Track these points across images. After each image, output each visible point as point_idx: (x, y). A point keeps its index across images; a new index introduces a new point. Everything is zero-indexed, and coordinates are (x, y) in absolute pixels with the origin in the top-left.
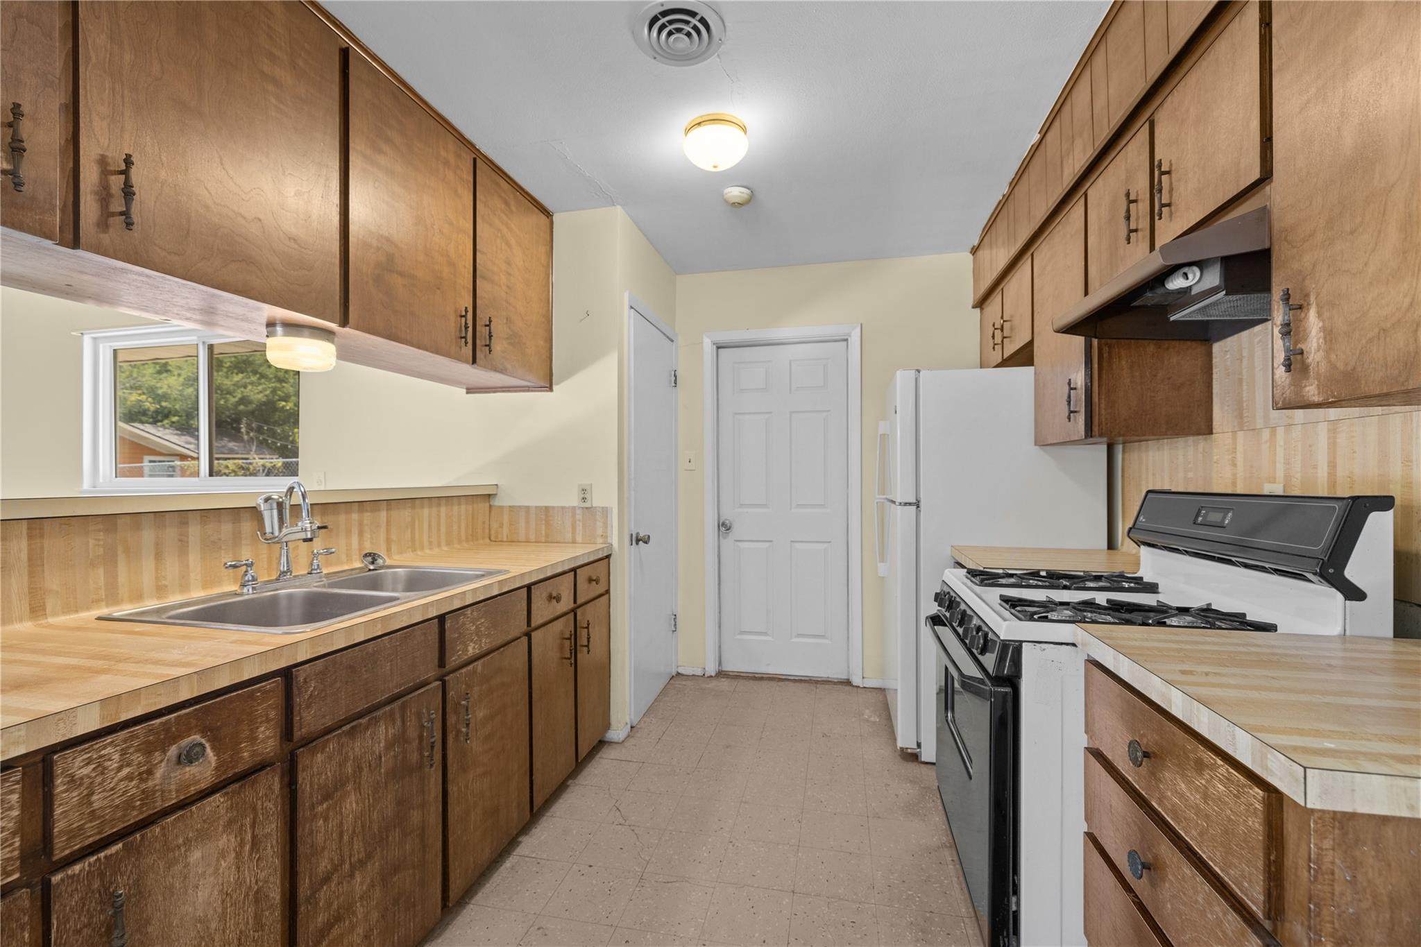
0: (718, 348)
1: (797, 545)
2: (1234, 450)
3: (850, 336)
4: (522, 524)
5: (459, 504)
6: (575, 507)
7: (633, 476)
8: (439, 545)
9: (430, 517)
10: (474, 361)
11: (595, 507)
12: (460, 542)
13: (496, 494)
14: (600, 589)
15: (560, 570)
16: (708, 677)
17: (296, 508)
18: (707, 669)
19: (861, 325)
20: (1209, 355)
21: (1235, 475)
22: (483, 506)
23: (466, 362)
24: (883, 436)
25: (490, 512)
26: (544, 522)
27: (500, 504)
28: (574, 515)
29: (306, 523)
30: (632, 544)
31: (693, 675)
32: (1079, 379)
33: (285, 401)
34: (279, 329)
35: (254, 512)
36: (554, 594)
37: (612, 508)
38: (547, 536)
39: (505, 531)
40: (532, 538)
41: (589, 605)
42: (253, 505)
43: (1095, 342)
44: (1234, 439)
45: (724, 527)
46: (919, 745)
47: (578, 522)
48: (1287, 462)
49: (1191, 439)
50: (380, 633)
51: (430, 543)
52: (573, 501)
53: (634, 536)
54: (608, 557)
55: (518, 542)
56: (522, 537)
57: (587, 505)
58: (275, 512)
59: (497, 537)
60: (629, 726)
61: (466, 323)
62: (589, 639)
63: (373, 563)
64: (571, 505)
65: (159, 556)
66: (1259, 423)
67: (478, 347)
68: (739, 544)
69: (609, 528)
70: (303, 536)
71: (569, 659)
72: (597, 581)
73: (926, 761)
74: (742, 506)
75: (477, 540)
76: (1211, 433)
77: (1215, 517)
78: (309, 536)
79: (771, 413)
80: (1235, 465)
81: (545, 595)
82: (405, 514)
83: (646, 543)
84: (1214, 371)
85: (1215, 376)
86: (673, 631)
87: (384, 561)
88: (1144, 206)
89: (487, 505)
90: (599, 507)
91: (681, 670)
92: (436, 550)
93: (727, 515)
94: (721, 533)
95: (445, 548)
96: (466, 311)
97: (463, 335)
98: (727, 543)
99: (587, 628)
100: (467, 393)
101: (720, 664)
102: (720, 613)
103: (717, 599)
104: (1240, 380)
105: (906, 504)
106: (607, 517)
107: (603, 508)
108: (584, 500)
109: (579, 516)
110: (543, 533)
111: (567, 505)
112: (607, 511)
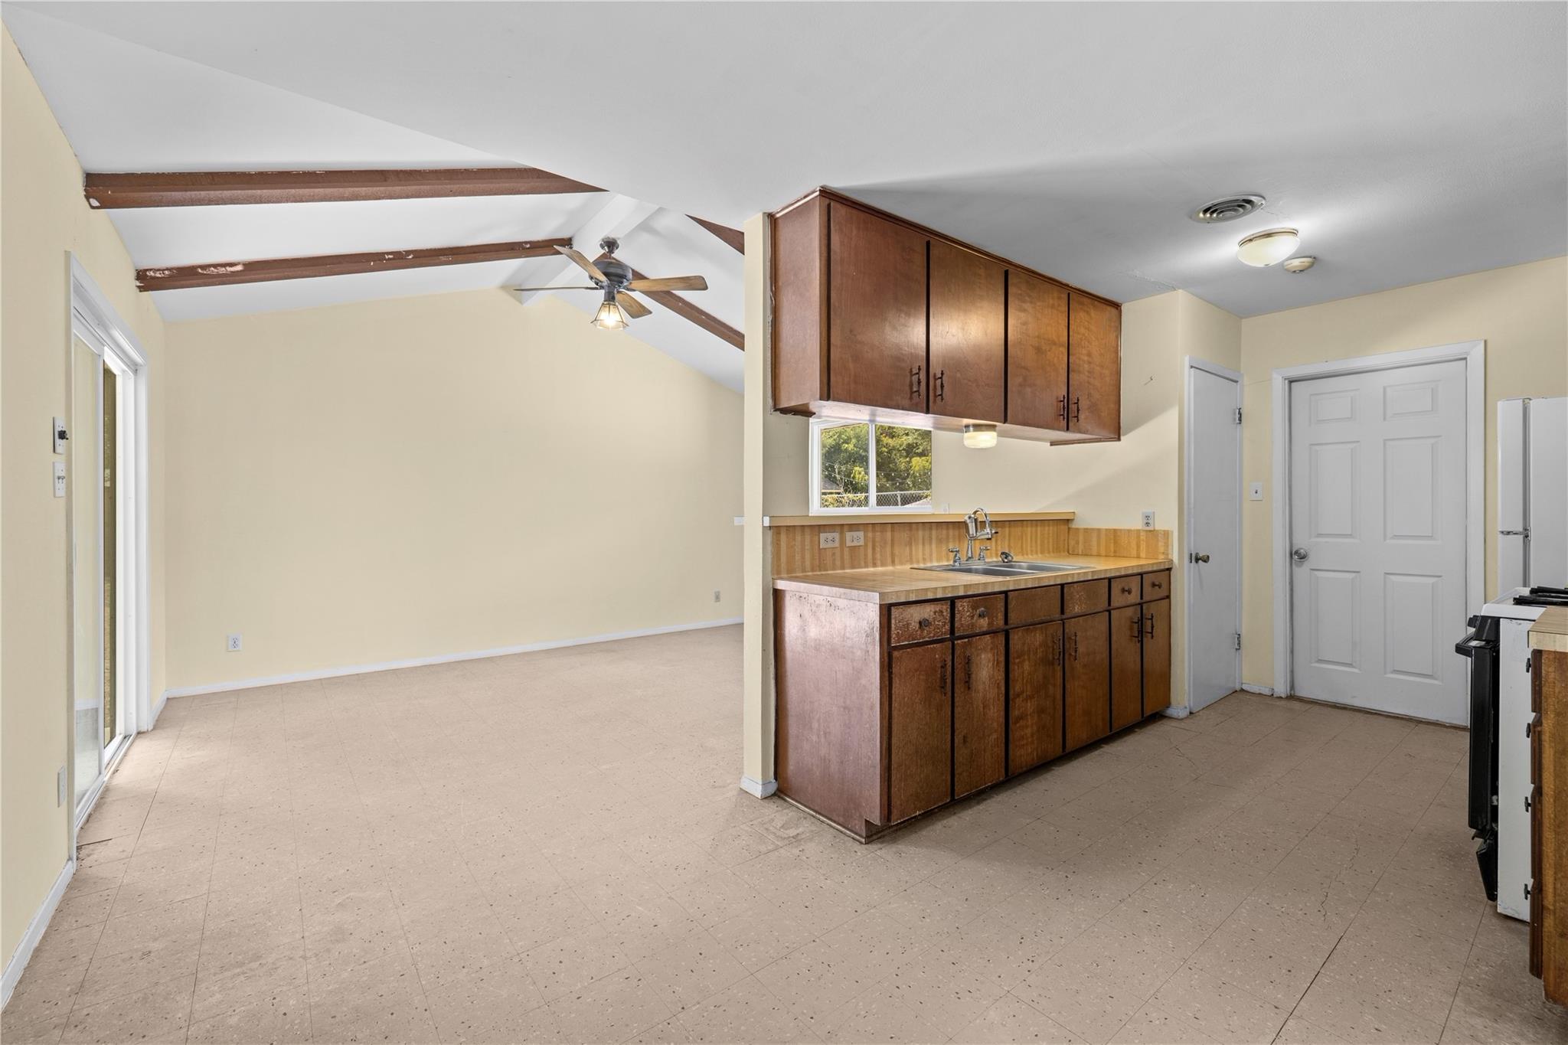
0: (1291, 382)
1: (1393, 578)
3: (1470, 354)
4: (1094, 542)
5: (1049, 526)
6: (1139, 530)
7: (1192, 506)
8: (1037, 553)
9: (1031, 532)
10: (1068, 429)
11: (1158, 531)
12: (1049, 552)
13: (1073, 520)
14: (1163, 593)
15: (1130, 572)
16: (1277, 698)
17: (982, 523)
18: (1276, 690)
19: (1485, 341)
22: (1064, 528)
23: (1064, 431)
25: (1068, 532)
26: (1112, 541)
27: (1077, 527)
28: (1138, 536)
29: (988, 530)
30: (1191, 562)
31: (1260, 694)
33: (848, 443)
34: (971, 429)
35: (965, 523)
36: (1126, 589)
37: (1172, 532)
38: (1115, 552)
39: (1081, 547)
40: (1103, 552)
41: (1152, 603)
42: (963, 520)
45: (1297, 556)
47: (1142, 542)
50: (1036, 586)
51: (1032, 551)
52: (1138, 524)
53: (1194, 556)
54: (1169, 569)
55: (1091, 555)
56: (1094, 552)
57: (1151, 528)
58: (974, 524)
59: (1073, 551)
60: (1188, 710)
61: (1064, 406)
62: (1152, 627)
63: (1006, 558)
64: (1136, 528)
65: (923, 544)
67: (1070, 418)
68: (1316, 573)
69: (1170, 547)
70: (987, 537)
71: (1138, 637)
72: (1160, 586)
74: (1319, 535)
75: (1060, 552)
78: (990, 537)
79: (1358, 442)
81: (1120, 587)
82: (1017, 531)
83: (1205, 561)
86: (1237, 649)
87: (1012, 558)
89: (1067, 527)
90: (1161, 530)
91: (1245, 687)
92: (1035, 556)
93: (1301, 543)
94: (1294, 561)
95: (1040, 555)
96: (1064, 398)
97: (1062, 413)
98: (1302, 572)
99: (1152, 619)
100: (1051, 445)
101: (1292, 687)
102: (1292, 639)
103: (1288, 624)
105: (1510, 533)
106: (1168, 538)
107: (1164, 531)
108: (1147, 524)
109: (1143, 537)
110: (1112, 550)
111: (1133, 529)
112: (1168, 533)
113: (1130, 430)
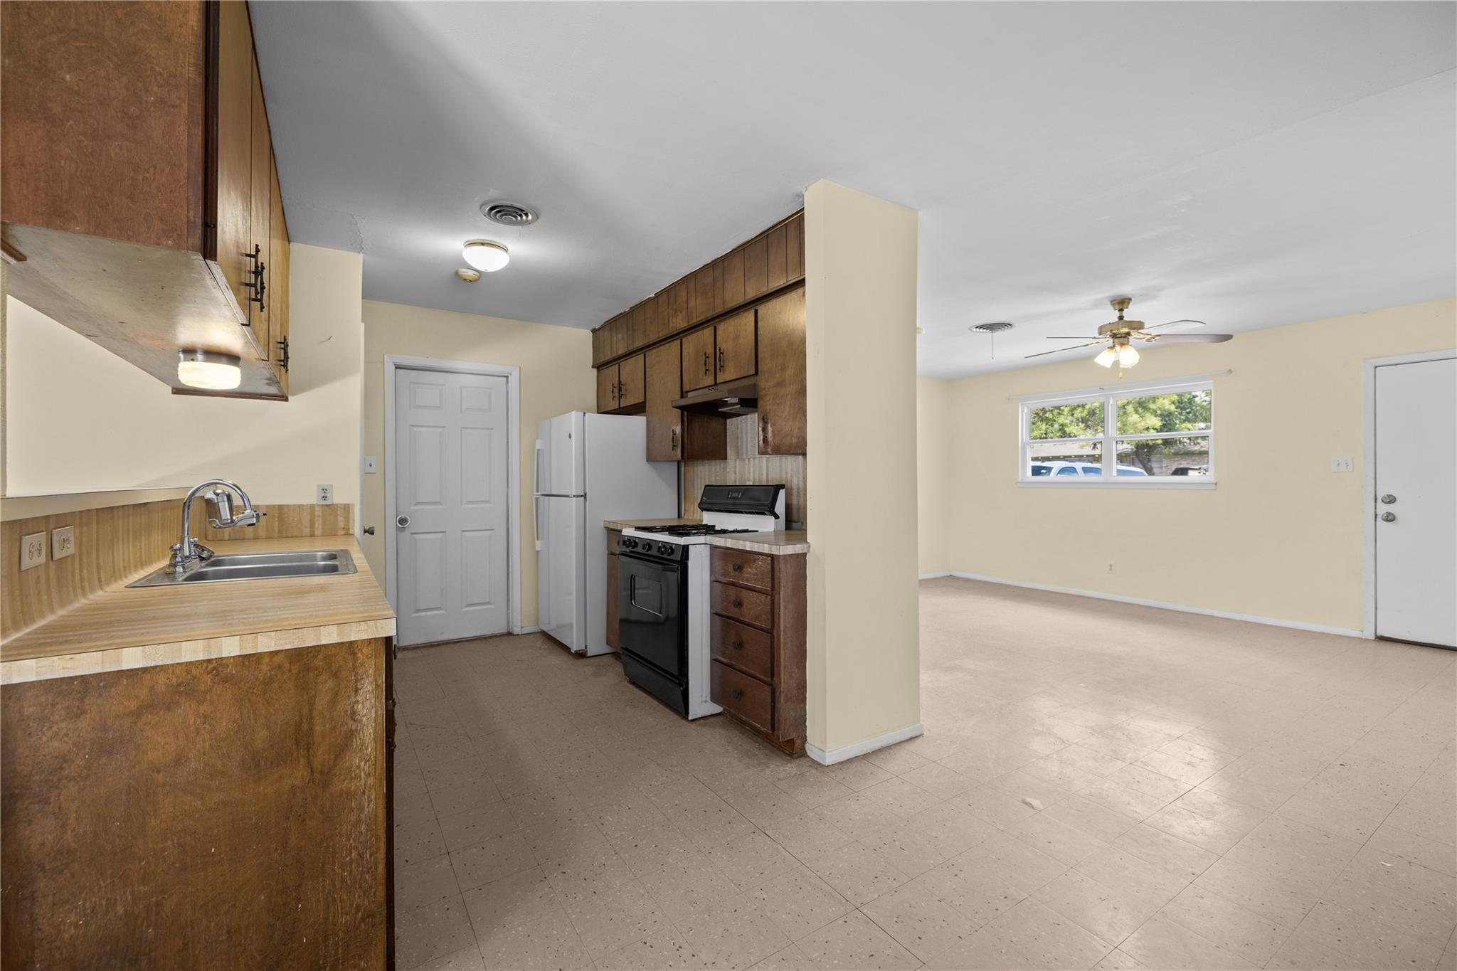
0: (396, 368)
1: (468, 534)
2: (735, 467)
3: (511, 374)
6: (314, 505)
11: (336, 505)
19: (521, 368)
20: (726, 424)
21: (736, 478)
24: (538, 450)
28: (312, 512)
32: (678, 430)
34: (200, 356)
37: (353, 505)
38: (280, 532)
40: (263, 534)
43: (685, 413)
44: (735, 461)
45: (401, 523)
46: (586, 647)
47: (317, 518)
48: (754, 473)
49: (718, 461)
52: (312, 498)
55: (244, 540)
56: (250, 534)
57: (328, 502)
64: (308, 503)
66: (745, 457)
68: (413, 535)
69: (351, 521)
73: (591, 655)
74: (418, 504)
76: (726, 459)
77: (735, 495)
79: (444, 427)
80: (736, 474)
83: (371, 533)
84: (728, 431)
85: (728, 434)
88: (712, 360)
90: (341, 504)
93: (403, 513)
94: (398, 528)
98: (405, 536)
100: (173, 393)
103: (396, 585)
104: (738, 437)
105: (578, 496)
106: (349, 513)
107: (345, 505)
108: (325, 498)
109: (318, 512)
110: (276, 529)
111: (305, 503)
112: (349, 507)
113: (301, 390)
